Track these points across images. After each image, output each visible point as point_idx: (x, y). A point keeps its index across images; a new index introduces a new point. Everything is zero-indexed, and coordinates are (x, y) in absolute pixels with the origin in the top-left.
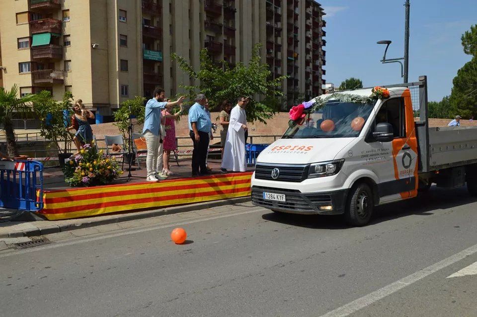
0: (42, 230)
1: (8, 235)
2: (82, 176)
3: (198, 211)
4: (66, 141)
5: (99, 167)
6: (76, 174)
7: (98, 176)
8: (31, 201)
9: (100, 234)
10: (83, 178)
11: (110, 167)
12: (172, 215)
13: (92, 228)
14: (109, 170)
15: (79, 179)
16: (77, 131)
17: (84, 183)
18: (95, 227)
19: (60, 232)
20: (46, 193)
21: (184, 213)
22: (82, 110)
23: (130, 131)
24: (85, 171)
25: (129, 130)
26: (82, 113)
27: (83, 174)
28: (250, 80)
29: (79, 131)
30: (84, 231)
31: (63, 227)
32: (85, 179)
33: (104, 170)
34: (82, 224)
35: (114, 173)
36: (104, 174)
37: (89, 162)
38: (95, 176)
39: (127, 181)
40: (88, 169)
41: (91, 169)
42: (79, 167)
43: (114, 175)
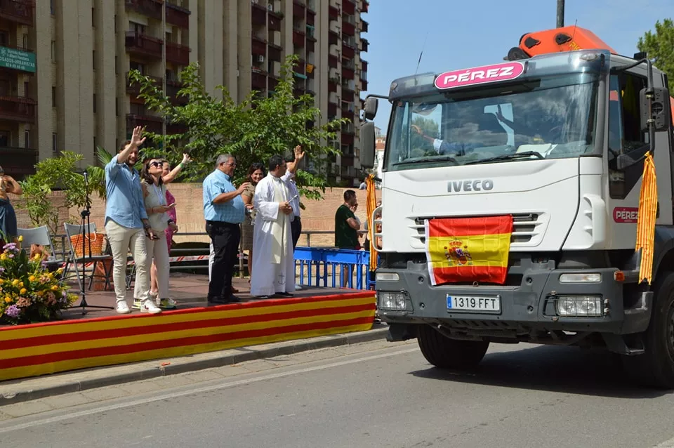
2: (6, 304)
3: (217, 368)
5: (39, 287)
7: (37, 304)
9: (55, 411)
10: (9, 307)
11: (56, 286)
12: (173, 376)
13: (35, 401)
14: (55, 292)
17: (10, 317)
18: (40, 399)
21: (194, 372)
23: (86, 220)
24: (11, 294)
25: (84, 218)
27: (8, 299)
28: (280, 126)
30: (21, 407)
32: (12, 310)
33: (46, 292)
34: (17, 395)
35: (63, 297)
36: (46, 300)
37: (18, 278)
38: (29, 304)
39: (84, 314)
40: (17, 290)
41: (23, 290)
43: (62, 302)
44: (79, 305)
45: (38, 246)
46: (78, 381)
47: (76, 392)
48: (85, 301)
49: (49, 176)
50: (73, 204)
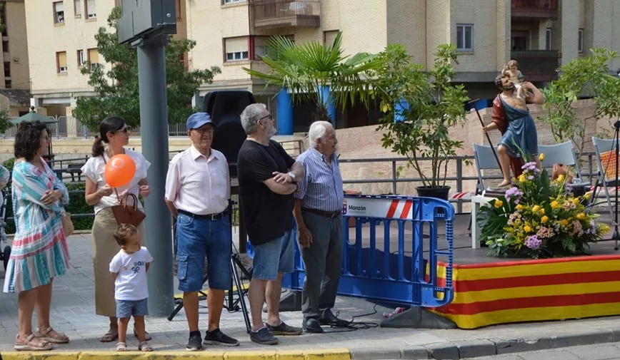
0: (461, 348)
1: (400, 352)
2: (526, 234)
4: (435, 159)
5: (562, 214)
6: (511, 229)
7: (561, 235)
8: (425, 285)
10: (530, 237)
11: (583, 214)
13: (560, 349)
14: (582, 221)
15: (519, 241)
16: (503, 133)
17: (530, 250)
18: (565, 348)
19: (497, 354)
20: (458, 268)
22: (518, 86)
24: (531, 222)
26: (519, 91)
27: (527, 229)
29: (508, 133)
30: (544, 355)
31: (501, 344)
32: (532, 242)
33: (571, 221)
34: (539, 340)
35: (591, 228)
36: (571, 230)
37: (539, 204)
38: (552, 235)
39: (616, 249)
40: (537, 218)
41: (545, 218)
42: (516, 214)
43: (591, 232)
44: (611, 238)
45: (561, 165)
46: (610, 330)
47: (608, 344)
48: (618, 233)
49: (575, 80)
50: (603, 113)
